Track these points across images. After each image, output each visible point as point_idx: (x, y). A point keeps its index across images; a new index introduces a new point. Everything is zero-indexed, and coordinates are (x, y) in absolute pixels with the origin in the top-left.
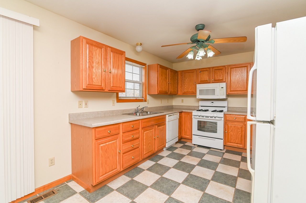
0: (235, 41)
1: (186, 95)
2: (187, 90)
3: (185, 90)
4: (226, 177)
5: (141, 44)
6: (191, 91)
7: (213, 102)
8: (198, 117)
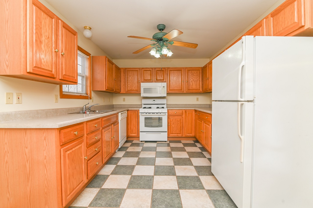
0: (189, 46)
1: (129, 93)
2: (131, 88)
3: (129, 88)
4: (183, 160)
5: (91, 29)
6: (135, 89)
7: (155, 100)
8: (145, 114)
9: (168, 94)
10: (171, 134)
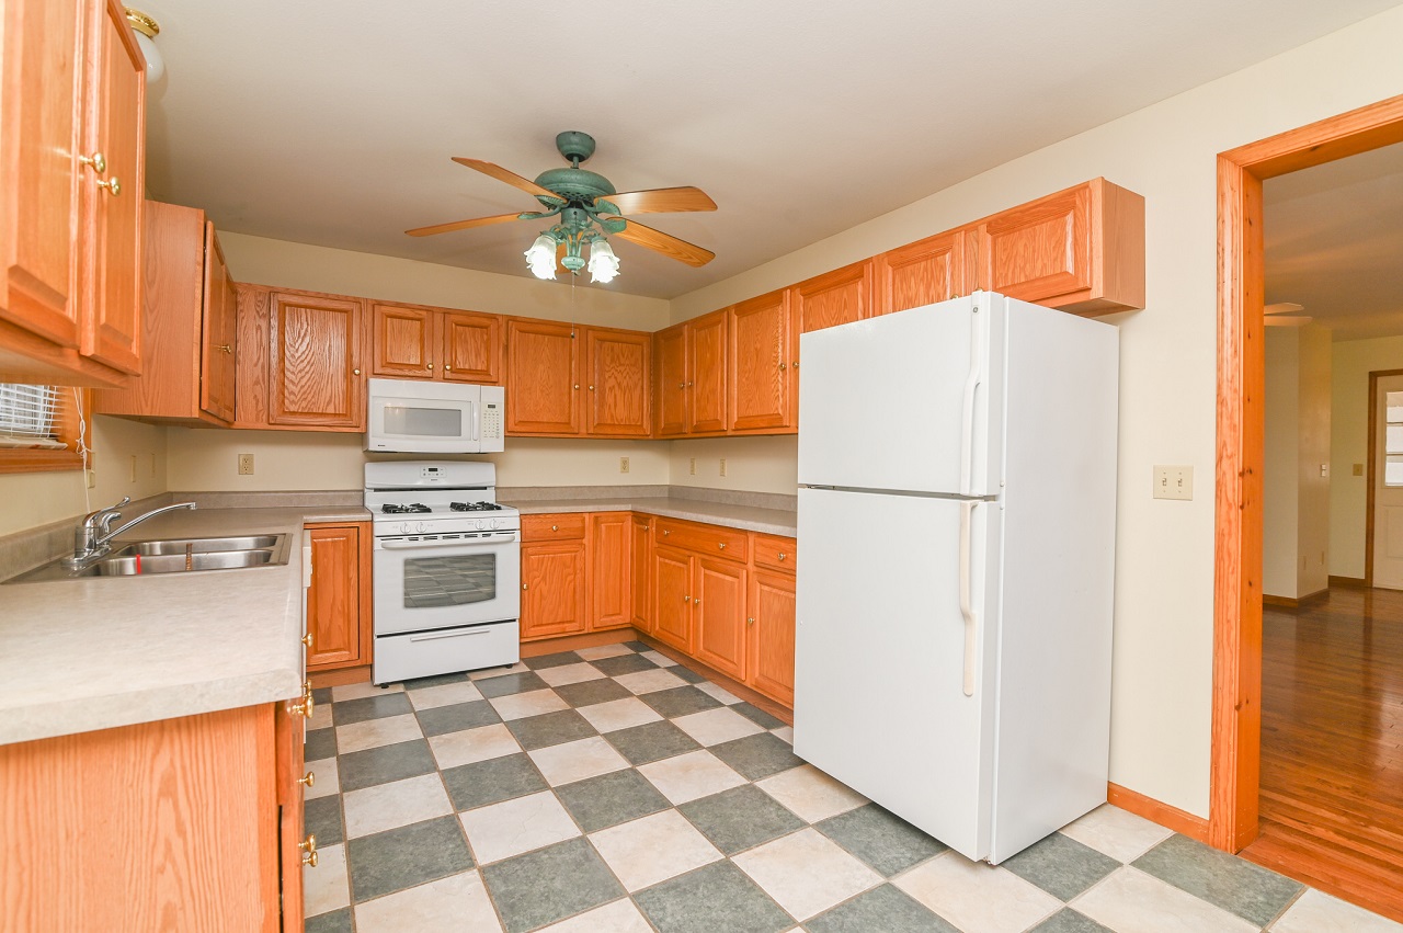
2: (304, 404)
3: (293, 402)
5: (157, 31)
6: (331, 410)
7: (436, 470)
8: (405, 542)
9: (514, 438)
10: (534, 626)
